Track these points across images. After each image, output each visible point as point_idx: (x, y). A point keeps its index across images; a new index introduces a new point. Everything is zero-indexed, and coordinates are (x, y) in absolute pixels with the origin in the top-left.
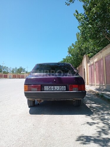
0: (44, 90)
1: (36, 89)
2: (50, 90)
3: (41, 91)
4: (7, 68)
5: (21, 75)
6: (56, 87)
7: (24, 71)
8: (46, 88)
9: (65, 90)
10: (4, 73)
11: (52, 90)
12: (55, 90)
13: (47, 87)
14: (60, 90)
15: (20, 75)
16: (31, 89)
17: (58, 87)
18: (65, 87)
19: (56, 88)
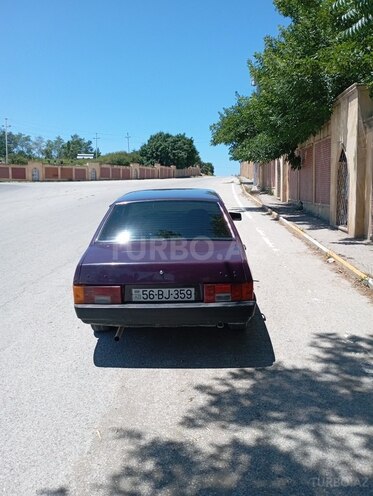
0: (131, 298)
1: (108, 298)
2: (149, 299)
3: (123, 302)
4: (27, 139)
5: (74, 167)
6: (166, 291)
7: (86, 152)
8: (137, 293)
9: (193, 298)
10: (13, 162)
11: (156, 299)
12: (164, 299)
13: (141, 290)
14: (179, 299)
15: (71, 169)
16: (93, 299)
17: (172, 290)
18: (193, 290)
19: (166, 295)
